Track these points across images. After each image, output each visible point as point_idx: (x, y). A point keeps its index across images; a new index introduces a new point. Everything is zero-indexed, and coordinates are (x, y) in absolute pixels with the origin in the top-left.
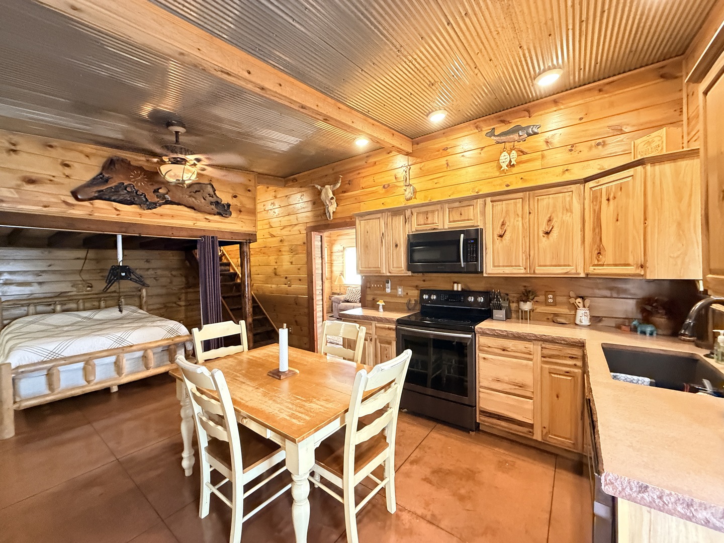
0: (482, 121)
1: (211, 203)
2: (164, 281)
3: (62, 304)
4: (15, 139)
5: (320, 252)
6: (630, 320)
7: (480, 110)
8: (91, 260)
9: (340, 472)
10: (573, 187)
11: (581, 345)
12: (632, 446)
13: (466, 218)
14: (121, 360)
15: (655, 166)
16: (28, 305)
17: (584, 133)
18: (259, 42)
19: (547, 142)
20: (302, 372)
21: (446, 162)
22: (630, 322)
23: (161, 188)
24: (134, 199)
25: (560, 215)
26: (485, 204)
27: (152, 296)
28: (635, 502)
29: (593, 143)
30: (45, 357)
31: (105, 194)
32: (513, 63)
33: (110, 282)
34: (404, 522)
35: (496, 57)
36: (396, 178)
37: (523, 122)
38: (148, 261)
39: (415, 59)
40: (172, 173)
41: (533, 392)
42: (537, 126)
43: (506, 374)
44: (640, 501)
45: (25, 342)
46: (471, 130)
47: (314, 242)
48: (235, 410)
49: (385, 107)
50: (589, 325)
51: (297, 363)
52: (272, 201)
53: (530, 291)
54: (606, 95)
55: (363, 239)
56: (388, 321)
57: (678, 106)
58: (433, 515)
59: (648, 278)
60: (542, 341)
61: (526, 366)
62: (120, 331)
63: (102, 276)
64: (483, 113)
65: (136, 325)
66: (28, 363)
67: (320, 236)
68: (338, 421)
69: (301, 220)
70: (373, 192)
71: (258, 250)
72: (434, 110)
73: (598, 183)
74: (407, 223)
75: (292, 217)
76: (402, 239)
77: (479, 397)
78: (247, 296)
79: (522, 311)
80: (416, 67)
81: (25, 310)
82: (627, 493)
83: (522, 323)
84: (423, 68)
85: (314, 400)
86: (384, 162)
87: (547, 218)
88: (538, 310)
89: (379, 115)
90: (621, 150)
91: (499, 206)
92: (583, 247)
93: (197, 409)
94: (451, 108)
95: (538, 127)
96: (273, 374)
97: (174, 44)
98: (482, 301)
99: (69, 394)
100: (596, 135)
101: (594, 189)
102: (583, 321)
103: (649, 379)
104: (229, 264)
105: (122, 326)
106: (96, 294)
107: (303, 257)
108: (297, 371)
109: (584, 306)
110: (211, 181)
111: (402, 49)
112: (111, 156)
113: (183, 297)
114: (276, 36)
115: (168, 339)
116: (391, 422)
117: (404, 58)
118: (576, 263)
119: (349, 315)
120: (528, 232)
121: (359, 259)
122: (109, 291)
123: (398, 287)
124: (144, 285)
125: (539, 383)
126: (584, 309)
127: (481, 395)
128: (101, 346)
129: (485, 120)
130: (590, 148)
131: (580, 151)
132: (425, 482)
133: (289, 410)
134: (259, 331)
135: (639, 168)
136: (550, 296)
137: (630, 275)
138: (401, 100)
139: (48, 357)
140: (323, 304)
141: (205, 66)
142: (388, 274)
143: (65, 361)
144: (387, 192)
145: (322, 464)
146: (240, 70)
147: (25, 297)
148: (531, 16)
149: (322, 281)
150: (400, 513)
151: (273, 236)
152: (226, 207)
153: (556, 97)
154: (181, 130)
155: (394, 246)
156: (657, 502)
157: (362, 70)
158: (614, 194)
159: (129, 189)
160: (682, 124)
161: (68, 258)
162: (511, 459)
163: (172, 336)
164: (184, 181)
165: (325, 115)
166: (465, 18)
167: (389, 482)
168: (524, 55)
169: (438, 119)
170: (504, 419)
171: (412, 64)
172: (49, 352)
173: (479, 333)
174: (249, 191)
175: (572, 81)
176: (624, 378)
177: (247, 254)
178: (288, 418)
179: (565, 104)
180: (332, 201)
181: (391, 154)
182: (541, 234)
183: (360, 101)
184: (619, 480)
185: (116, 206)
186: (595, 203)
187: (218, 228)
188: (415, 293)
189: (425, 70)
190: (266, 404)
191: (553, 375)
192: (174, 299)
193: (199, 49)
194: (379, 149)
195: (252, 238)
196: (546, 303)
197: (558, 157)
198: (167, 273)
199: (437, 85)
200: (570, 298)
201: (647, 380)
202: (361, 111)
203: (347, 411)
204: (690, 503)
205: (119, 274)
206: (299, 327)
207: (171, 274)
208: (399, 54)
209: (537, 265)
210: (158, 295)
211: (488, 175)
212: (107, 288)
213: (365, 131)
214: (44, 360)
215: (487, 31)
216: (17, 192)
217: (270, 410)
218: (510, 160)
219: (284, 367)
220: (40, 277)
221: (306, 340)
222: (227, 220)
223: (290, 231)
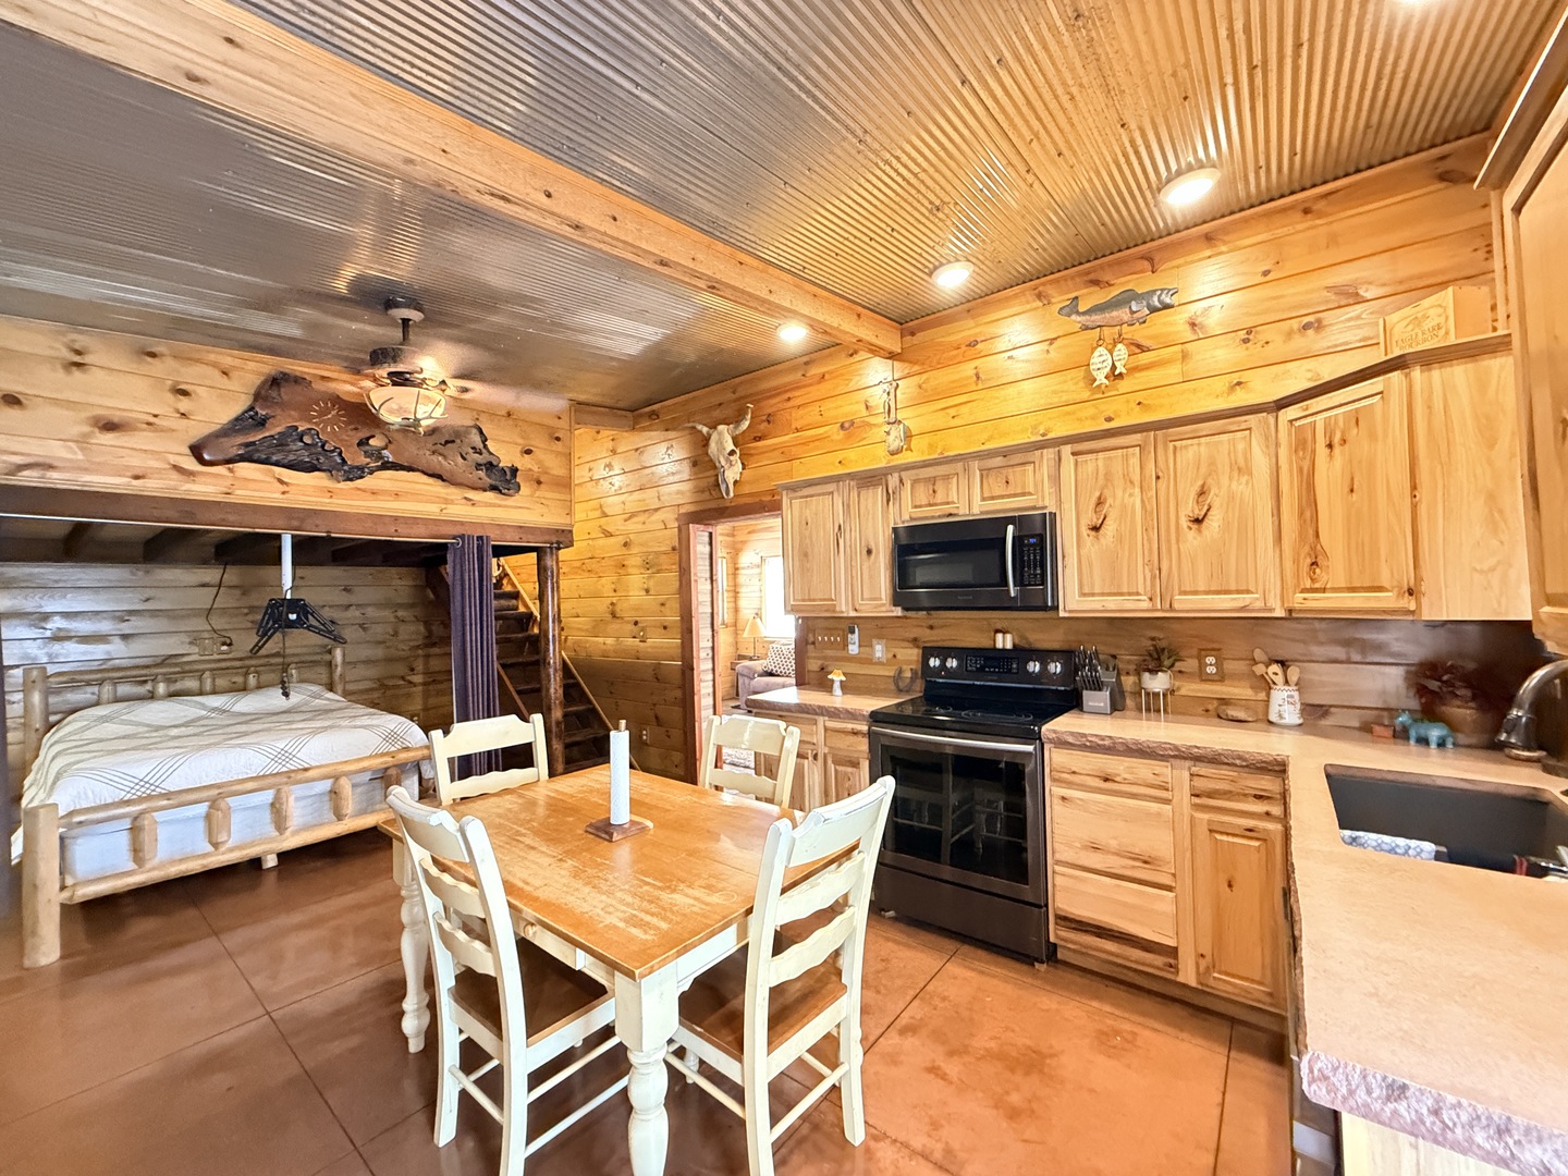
0: (1051, 282)
1: (478, 466)
2: (378, 631)
3: (169, 681)
4: (81, 340)
5: (708, 568)
6: (1392, 712)
7: (1045, 259)
8: (230, 587)
9: (736, 1048)
10: (1252, 420)
11: (1278, 769)
12: (1376, 995)
13: (1019, 491)
14: (285, 799)
15: (1430, 370)
16: (101, 683)
17: (1274, 302)
18: (567, 133)
19: (1193, 325)
20: (660, 825)
21: (975, 371)
22: (1392, 718)
23: (373, 436)
24: (318, 459)
25: (1225, 481)
26: (1060, 460)
27: (355, 663)
28: (1380, 1122)
29: (1295, 324)
30: (128, 792)
31: (258, 451)
32: (1109, 159)
33: (265, 633)
34: (881, 1165)
35: (1071, 148)
36: (867, 407)
37: (1142, 283)
38: (347, 590)
39: (897, 158)
40: (393, 405)
41: (1174, 875)
42: (1170, 290)
43: (1114, 833)
44: (1390, 1119)
45: (89, 759)
46: (1028, 302)
47: (695, 546)
48: (510, 905)
49: (839, 258)
50: (1300, 725)
51: (651, 807)
52: (607, 460)
53: (1163, 649)
54: (1318, 222)
55: (797, 537)
56: (852, 715)
57: (1483, 238)
58: (948, 1151)
59: (1426, 617)
60: (1191, 759)
61: (1159, 814)
62: (283, 738)
63: (252, 622)
64: (1051, 266)
65: (318, 724)
66: (93, 805)
67: (707, 534)
68: (732, 931)
69: (666, 500)
70: (818, 439)
71: (578, 564)
72: (944, 261)
73: (1307, 409)
74: (891, 503)
75: (651, 493)
76: (881, 538)
77: (1054, 885)
78: (552, 661)
79: (1148, 694)
80: (899, 174)
81: (93, 694)
82: (1359, 1101)
83: (1148, 720)
84: (916, 175)
85: (682, 886)
86: (842, 375)
87: (1196, 488)
88: (1183, 692)
89: (827, 276)
90: (1358, 338)
91: (1091, 464)
92: (1278, 552)
93: (433, 904)
94: (981, 257)
95: (1171, 292)
96: (597, 829)
97: (394, 142)
98: (1058, 670)
99: (174, 871)
100: (1301, 306)
101: (1297, 424)
102: (1286, 715)
103: (1433, 846)
104: (516, 595)
105: (288, 727)
106: (241, 659)
107: (672, 578)
108: (649, 824)
109: (1287, 682)
110: (477, 419)
111: (868, 139)
112: (273, 373)
113: (419, 665)
114: (603, 118)
115: (383, 755)
116: (851, 936)
117: (872, 156)
118: (1264, 585)
119: (766, 702)
120: (1154, 516)
121: (789, 580)
122: (263, 652)
123: (874, 641)
124: (339, 640)
125: (1188, 855)
126: (1287, 688)
127: (1059, 880)
128: (244, 770)
129: (1057, 281)
130: (1289, 334)
131: (1267, 343)
132: (932, 1076)
133: (624, 908)
134: (578, 739)
135: (1396, 376)
136: (1210, 660)
137: (1385, 612)
138: (873, 243)
139: (133, 791)
140: (714, 680)
141: (458, 184)
142: (853, 614)
143: (168, 799)
144: (848, 437)
145: (699, 1029)
146: (529, 190)
147: (94, 666)
148: (1141, 61)
149: (713, 631)
150: (872, 1144)
151: (608, 534)
152: (508, 473)
153: (1208, 229)
154: (414, 315)
155: (865, 552)
156: (1428, 1124)
157: (786, 183)
158: (1343, 433)
159: (307, 439)
160: (1493, 280)
161: (184, 583)
162: (1127, 1027)
163: (393, 749)
164: (419, 420)
165: (710, 279)
166: (998, 69)
167: (848, 1073)
168: (1133, 142)
169: (953, 280)
170: (1110, 935)
171: (892, 167)
172: (137, 781)
173: (1051, 741)
174: (558, 439)
175: (1242, 194)
176: (1374, 844)
177: (552, 572)
178: (621, 925)
179: (1229, 242)
180: (732, 458)
181: (857, 358)
182: (1184, 523)
183: (784, 248)
184: (1341, 1070)
185: (279, 474)
186: (1301, 453)
187: (492, 519)
188: (913, 654)
189: (919, 179)
190: (576, 893)
191: (1218, 837)
192: (401, 669)
193: (444, 151)
194: (829, 347)
195: (563, 538)
196: (1200, 676)
197: (1220, 355)
198: (387, 614)
199: (947, 211)
200: (1256, 663)
201: (1429, 847)
202: (788, 267)
203: (749, 911)
204: (1503, 1127)
205: (284, 617)
206: (662, 730)
207: (396, 617)
208: (861, 147)
209: (1176, 591)
210: (367, 662)
211: (1065, 398)
212: (258, 647)
213: (797, 309)
214: (126, 799)
215: (1048, 96)
216: (82, 449)
217: (586, 907)
218: (1113, 364)
219: (621, 814)
220: (126, 624)
221: (677, 757)
222: (510, 501)
223: (644, 523)
